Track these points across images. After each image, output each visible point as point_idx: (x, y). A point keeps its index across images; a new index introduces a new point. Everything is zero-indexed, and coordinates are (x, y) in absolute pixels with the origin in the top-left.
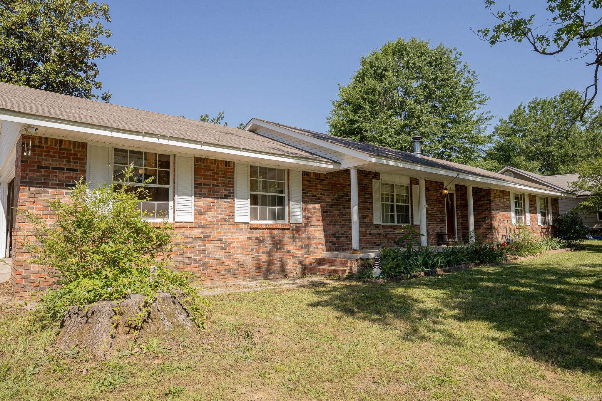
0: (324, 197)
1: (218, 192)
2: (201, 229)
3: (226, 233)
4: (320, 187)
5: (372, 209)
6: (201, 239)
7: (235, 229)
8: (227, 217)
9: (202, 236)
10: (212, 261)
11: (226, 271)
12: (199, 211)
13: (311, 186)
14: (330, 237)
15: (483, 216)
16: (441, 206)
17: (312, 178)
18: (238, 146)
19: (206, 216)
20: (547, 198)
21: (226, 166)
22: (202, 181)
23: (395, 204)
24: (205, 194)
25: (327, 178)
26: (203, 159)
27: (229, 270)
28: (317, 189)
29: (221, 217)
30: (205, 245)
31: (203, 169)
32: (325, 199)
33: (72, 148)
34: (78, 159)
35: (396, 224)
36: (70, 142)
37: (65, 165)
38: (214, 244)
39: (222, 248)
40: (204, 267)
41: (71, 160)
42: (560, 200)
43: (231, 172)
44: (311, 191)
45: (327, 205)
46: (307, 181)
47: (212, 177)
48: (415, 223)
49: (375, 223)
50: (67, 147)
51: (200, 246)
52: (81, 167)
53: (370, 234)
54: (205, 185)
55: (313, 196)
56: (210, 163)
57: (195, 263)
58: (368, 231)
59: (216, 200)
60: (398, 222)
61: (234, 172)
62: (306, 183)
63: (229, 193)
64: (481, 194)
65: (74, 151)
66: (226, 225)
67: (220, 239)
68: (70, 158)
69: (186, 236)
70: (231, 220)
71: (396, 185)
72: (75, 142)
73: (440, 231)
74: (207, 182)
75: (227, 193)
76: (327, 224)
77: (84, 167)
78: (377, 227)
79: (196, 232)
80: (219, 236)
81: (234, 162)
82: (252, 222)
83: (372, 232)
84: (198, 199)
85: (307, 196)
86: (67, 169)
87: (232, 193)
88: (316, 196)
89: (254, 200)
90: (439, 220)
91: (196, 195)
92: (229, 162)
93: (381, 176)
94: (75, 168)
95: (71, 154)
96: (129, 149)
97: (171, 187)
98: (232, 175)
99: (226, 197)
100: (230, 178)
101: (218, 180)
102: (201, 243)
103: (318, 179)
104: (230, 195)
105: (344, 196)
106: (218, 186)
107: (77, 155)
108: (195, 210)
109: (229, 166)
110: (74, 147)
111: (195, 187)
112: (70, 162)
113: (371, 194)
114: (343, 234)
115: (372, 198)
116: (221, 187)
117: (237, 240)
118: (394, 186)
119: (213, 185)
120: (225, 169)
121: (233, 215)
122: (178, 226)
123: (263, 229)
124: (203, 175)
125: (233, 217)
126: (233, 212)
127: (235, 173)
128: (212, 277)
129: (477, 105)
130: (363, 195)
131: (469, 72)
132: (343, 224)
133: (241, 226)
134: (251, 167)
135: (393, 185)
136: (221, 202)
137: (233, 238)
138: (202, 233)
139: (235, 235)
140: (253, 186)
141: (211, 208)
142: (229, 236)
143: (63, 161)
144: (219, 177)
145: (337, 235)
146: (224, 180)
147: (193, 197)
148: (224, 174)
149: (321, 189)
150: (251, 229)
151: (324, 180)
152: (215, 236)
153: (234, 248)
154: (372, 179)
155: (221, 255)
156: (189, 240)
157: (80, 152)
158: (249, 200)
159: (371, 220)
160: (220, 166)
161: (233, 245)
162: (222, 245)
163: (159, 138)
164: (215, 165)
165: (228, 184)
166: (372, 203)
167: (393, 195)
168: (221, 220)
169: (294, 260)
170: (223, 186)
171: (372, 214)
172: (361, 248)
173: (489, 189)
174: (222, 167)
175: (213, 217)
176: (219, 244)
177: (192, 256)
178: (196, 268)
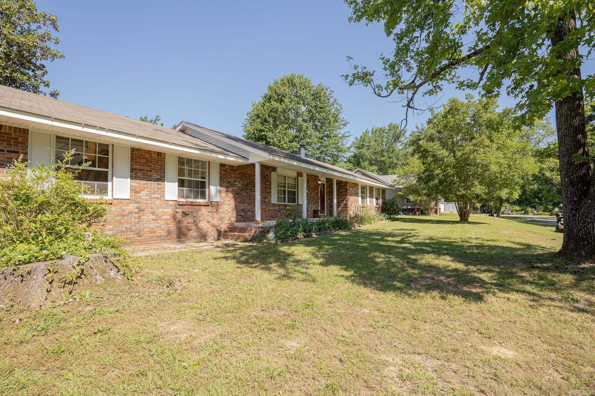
0: (236, 183)
1: (151, 176)
2: (137, 205)
3: (158, 208)
4: (233, 175)
5: (271, 193)
6: (136, 213)
7: (165, 205)
8: (158, 196)
9: (137, 210)
10: (146, 230)
11: (157, 237)
12: (134, 191)
13: (226, 174)
14: (240, 212)
15: (342, 199)
16: (317, 192)
17: (227, 169)
18: (168, 141)
19: (141, 194)
20: (379, 189)
21: (158, 156)
22: (138, 167)
23: (287, 189)
24: (140, 177)
25: (239, 169)
26: (139, 149)
27: (160, 237)
28: (231, 177)
29: (153, 196)
30: (139, 217)
31: (137, 157)
32: (236, 185)
33: (12, 133)
34: (20, 143)
35: (287, 203)
36: (10, 127)
37: (5, 147)
38: (147, 217)
39: (154, 220)
40: (139, 234)
41: (12, 143)
42: (386, 190)
43: (162, 161)
44: (226, 178)
45: (238, 189)
46: (224, 170)
47: (146, 164)
48: (299, 203)
49: (272, 202)
50: (7, 132)
51: (135, 218)
52: (23, 150)
53: (269, 210)
54: (140, 170)
55: (228, 182)
56: (144, 152)
57: (131, 232)
58: (267, 208)
59: (149, 182)
60: (288, 202)
61: (164, 161)
62: (223, 172)
63: (160, 177)
64: (341, 185)
65: (15, 135)
66: (158, 202)
67: (153, 213)
68: (11, 142)
69: (123, 210)
70: (162, 198)
71: (288, 177)
72: (15, 128)
73: (315, 209)
74: (142, 168)
75: (159, 177)
76: (238, 203)
77: (25, 150)
78: (274, 205)
79: (132, 207)
80: (152, 210)
81: (165, 154)
82: (180, 200)
83: (270, 208)
84: (134, 181)
85: (224, 182)
86: (8, 151)
87: (163, 177)
88: (230, 182)
89: (182, 183)
90: (315, 201)
91: (132, 178)
92: (161, 153)
93: (278, 170)
94: (16, 150)
95: (12, 138)
96: (70, 137)
97: (110, 170)
98: (163, 163)
99: (158, 180)
100: (161, 165)
101: (151, 166)
102: (136, 215)
103: (232, 170)
104: (161, 179)
105: (250, 183)
106: (151, 171)
107: (17, 139)
108: (132, 190)
109: (161, 156)
110: (15, 132)
111: (131, 172)
112: (11, 145)
113: (270, 182)
114: (249, 210)
115: (271, 185)
116: (154, 172)
117: (167, 213)
119: (147, 171)
120: (157, 158)
121: (164, 194)
122: (116, 202)
123: (188, 205)
124: (139, 162)
125: (164, 196)
126: (164, 192)
127: (166, 161)
128: (146, 242)
129: (341, 126)
130: (264, 183)
131: (337, 104)
132: (250, 203)
133: (171, 203)
134: (180, 158)
135: (285, 176)
136: (154, 185)
137: (164, 212)
138: (137, 208)
139: (165, 210)
140: (181, 172)
141: (145, 188)
142: (160, 210)
143: (3, 144)
144: (152, 164)
145: (245, 211)
146: (156, 167)
147: (129, 179)
148: (156, 162)
149: (234, 177)
150: (179, 205)
151: (237, 171)
152: (148, 210)
153: (164, 219)
154: (271, 172)
155: (153, 225)
156: (126, 213)
157: (20, 136)
158: (177, 183)
159: (270, 200)
160: (153, 156)
161: (164, 217)
162: (155, 217)
163: (98, 130)
164: (149, 154)
165: (160, 170)
166: (271, 188)
167: (285, 183)
168: (154, 198)
169: (213, 228)
170: (156, 172)
171: (271, 196)
172: (262, 220)
173: (346, 182)
174: (155, 156)
175: (147, 195)
176: (152, 217)
177: (128, 226)
178: (132, 235)
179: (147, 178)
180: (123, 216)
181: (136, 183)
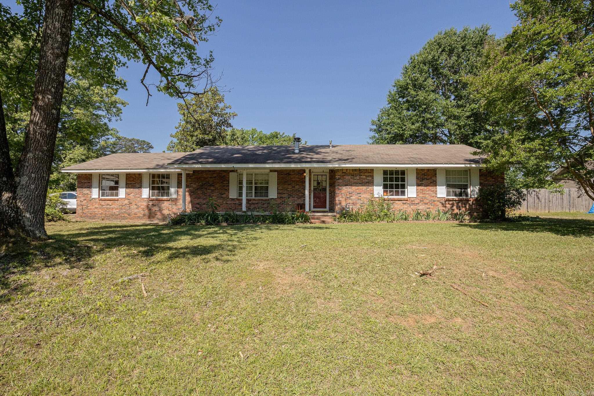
5: (228, 190)
6: (128, 204)
7: (143, 201)
8: (139, 196)
10: (132, 213)
11: (138, 217)
12: (127, 194)
14: (195, 205)
19: (131, 196)
20: (470, 170)
21: (139, 175)
22: (129, 182)
23: (254, 185)
24: (130, 187)
26: (129, 174)
27: (140, 217)
29: (136, 196)
30: (130, 207)
31: (129, 178)
32: (192, 186)
35: (253, 197)
37: (87, 181)
38: (133, 207)
40: (129, 215)
41: (89, 180)
47: (133, 181)
48: (271, 197)
49: (230, 197)
53: (226, 204)
54: (130, 184)
56: (132, 175)
58: (224, 202)
59: (134, 189)
60: (255, 196)
61: (142, 178)
62: (180, 178)
66: (138, 199)
67: (136, 205)
69: (123, 203)
71: (256, 174)
72: (89, 175)
73: (302, 202)
74: (131, 182)
76: (193, 198)
77: (92, 181)
78: (233, 199)
79: (126, 202)
80: (135, 203)
81: (142, 174)
82: (150, 198)
83: (228, 202)
86: (88, 183)
89: (154, 188)
90: (301, 195)
91: (126, 188)
96: (106, 174)
97: (119, 185)
99: (139, 188)
100: (140, 180)
102: (128, 206)
104: (140, 187)
106: (136, 184)
110: (89, 177)
111: (126, 185)
114: (204, 203)
115: (228, 183)
117: (143, 205)
118: (254, 174)
122: (120, 199)
123: (155, 200)
125: (141, 196)
126: (141, 194)
132: (205, 198)
133: (145, 199)
134: (152, 174)
136: (137, 190)
138: (129, 202)
139: (142, 203)
140: (153, 182)
141: (132, 192)
142: (140, 203)
144: (136, 180)
145: (200, 204)
146: (138, 181)
148: (138, 179)
149: (190, 181)
150: (150, 200)
152: (133, 203)
154: (230, 172)
155: (136, 211)
158: (149, 188)
159: (228, 196)
161: (141, 207)
162: (137, 207)
164: (135, 175)
165: (140, 183)
166: (229, 186)
170: (138, 184)
171: (228, 192)
174: (137, 176)
175: (133, 196)
176: (135, 207)
177: (125, 211)
178: (126, 215)
179: (134, 187)
180: (122, 206)
181: (128, 190)
